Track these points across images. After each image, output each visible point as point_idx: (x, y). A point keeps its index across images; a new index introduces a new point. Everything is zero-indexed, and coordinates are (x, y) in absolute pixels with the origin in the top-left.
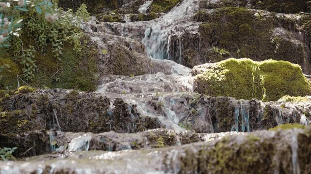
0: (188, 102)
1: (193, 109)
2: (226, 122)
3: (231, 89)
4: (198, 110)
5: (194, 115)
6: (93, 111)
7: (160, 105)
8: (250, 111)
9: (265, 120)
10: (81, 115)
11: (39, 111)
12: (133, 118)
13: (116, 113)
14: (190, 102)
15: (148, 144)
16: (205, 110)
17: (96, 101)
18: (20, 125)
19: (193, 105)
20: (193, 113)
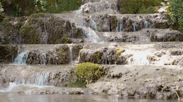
0: (101, 18)
1: (102, 21)
2: (114, 26)
3: (130, 4)
4: (104, 20)
5: (103, 23)
6: (59, 25)
7: (89, 20)
8: (123, 22)
9: (128, 25)
10: (54, 27)
11: (40, 25)
12: (73, 28)
13: (67, 27)
14: (102, 17)
15: (56, 52)
16: (107, 21)
17: (60, 21)
18: (31, 31)
19: (103, 19)
20: (102, 22)
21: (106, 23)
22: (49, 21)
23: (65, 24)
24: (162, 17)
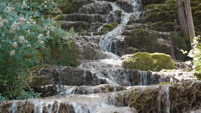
0: (119, 72)
2: (136, 81)
3: (139, 66)
4: (124, 75)
6: (76, 76)
8: (148, 76)
9: (154, 81)
10: (71, 78)
11: (52, 76)
12: (95, 79)
13: (87, 77)
14: (120, 72)
15: (101, 91)
16: (127, 76)
17: (78, 71)
18: (44, 82)
19: (122, 74)
20: (122, 77)
21: (126, 78)
22: (64, 71)
23: (85, 74)
24: (188, 76)
